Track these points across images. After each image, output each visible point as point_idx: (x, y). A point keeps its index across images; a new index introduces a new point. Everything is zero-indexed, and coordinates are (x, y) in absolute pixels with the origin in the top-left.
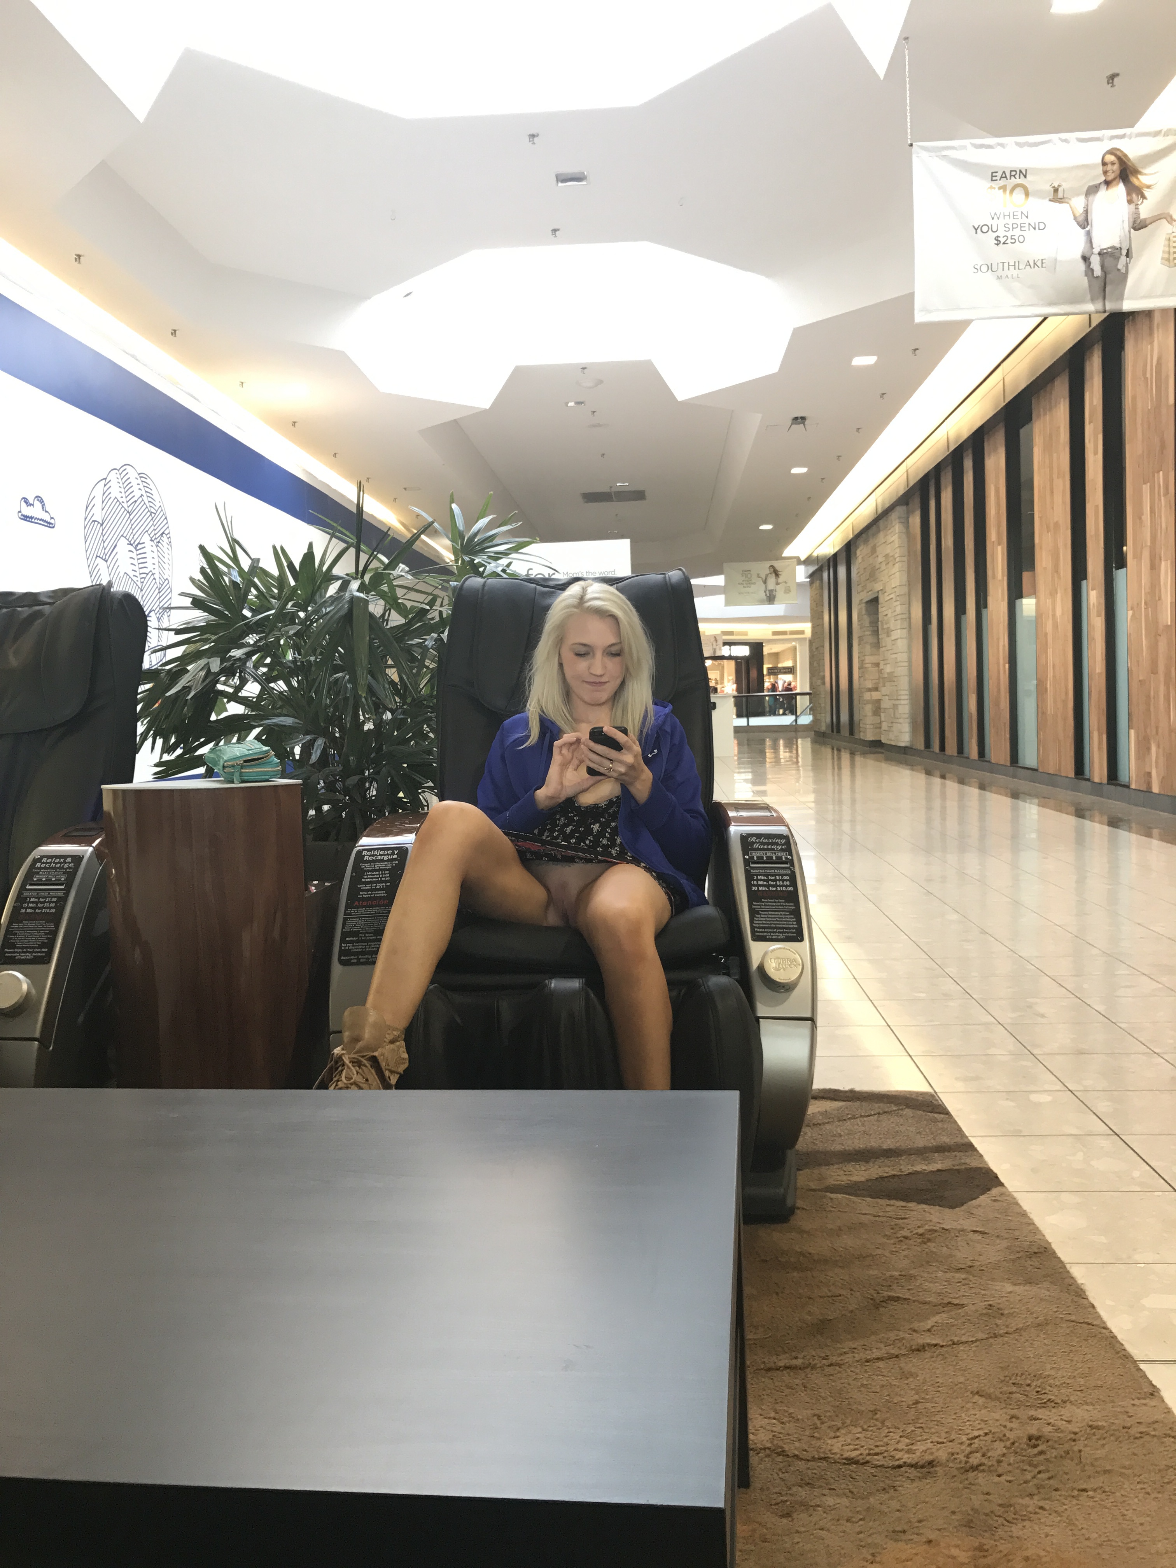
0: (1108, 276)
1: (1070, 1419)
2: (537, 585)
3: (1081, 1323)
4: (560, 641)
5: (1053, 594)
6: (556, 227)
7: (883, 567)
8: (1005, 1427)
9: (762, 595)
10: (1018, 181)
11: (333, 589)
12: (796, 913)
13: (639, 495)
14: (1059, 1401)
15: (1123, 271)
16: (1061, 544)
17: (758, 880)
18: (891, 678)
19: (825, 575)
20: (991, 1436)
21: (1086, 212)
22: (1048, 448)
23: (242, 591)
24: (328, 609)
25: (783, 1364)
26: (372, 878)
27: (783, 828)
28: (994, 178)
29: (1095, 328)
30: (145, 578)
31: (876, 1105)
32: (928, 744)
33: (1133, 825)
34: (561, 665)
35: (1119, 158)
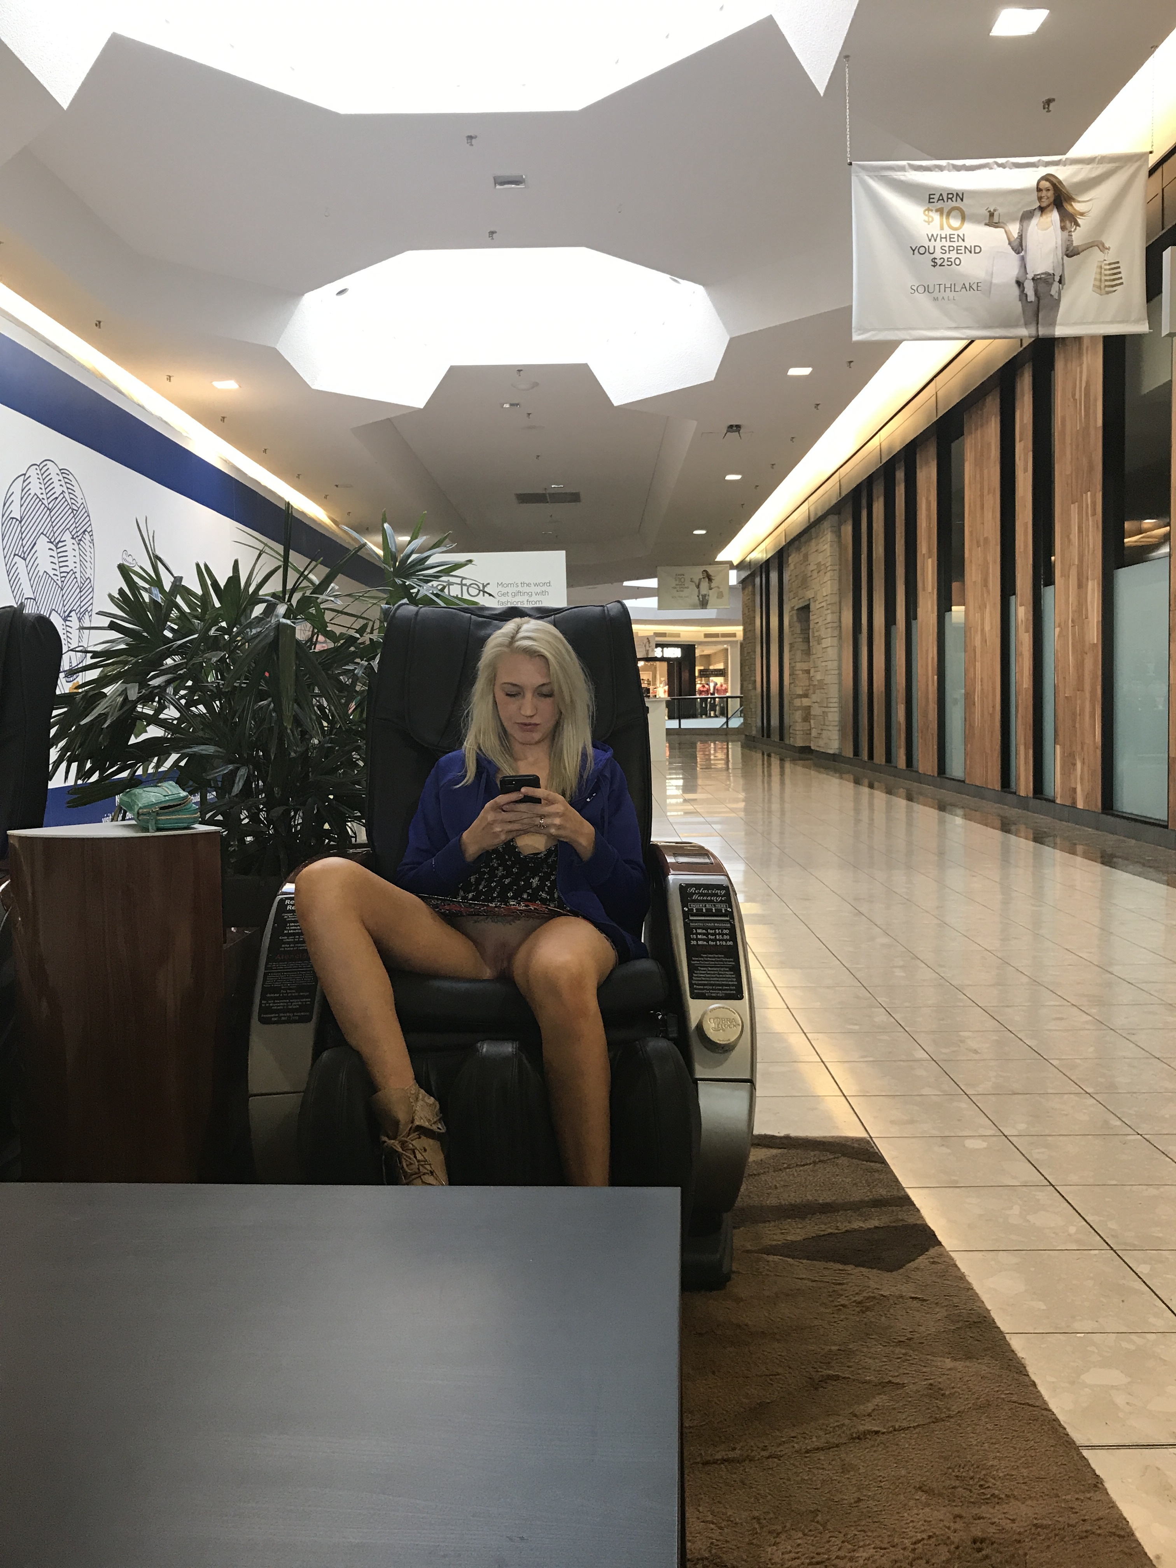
0: (1041, 301)
1: (1015, 1517)
2: (472, 614)
3: (1024, 1404)
4: (492, 680)
5: (982, 607)
6: (492, 230)
7: (815, 574)
8: (949, 1528)
9: (696, 600)
10: (954, 204)
11: (258, 610)
12: (736, 970)
13: (575, 498)
14: (1003, 1496)
15: (1056, 297)
16: (990, 559)
17: (697, 934)
18: (822, 685)
19: (758, 580)
20: (933, 1540)
21: (1021, 237)
22: (979, 463)
23: (164, 611)
24: (254, 631)
25: (720, 1457)
26: (295, 930)
27: (723, 877)
28: (931, 200)
29: (1025, 348)
30: (65, 577)
31: (812, 1154)
32: (856, 753)
33: (1058, 840)
34: (495, 702)
35: (1054, 185)
